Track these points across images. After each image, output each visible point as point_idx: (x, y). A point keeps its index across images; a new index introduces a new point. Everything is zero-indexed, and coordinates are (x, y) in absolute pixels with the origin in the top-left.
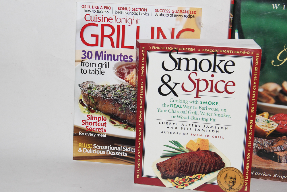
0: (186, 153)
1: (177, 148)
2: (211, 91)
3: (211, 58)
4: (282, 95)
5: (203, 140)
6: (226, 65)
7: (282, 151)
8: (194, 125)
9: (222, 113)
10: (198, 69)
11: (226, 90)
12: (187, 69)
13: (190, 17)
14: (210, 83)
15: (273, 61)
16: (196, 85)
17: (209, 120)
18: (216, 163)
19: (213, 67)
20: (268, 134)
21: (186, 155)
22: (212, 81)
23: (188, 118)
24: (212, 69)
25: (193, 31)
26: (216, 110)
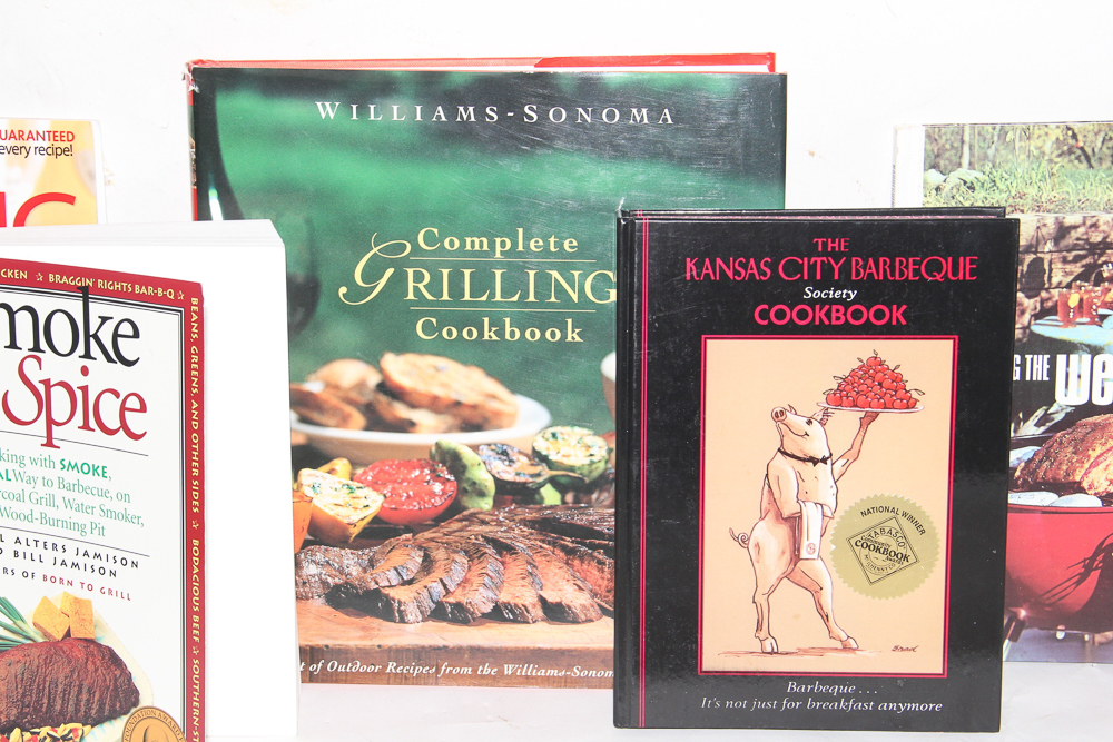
0: (36, 644)
1: (9, 622)
2: (86, 426)
3: (75, 307)
4: (383, 399)
5: (77, 601)
6: (116, 335)
7: (406, 583)
8: (49, 546)
9: (118, 506)
10: (43, 344)
11: (124, 426)
12: (13, 345)
13: (57, 153)
14: (79, 394)
15: (343, 290)
16: (44, 403)
17: (88, 529)
18: (116, 688)
19: (83, 337)
20: (355, 531)
21: (35, 652)
22: (85, 389)
23: (28, 518)
24: (81, 349)
25: (70, 199)
26: (104, 494)
